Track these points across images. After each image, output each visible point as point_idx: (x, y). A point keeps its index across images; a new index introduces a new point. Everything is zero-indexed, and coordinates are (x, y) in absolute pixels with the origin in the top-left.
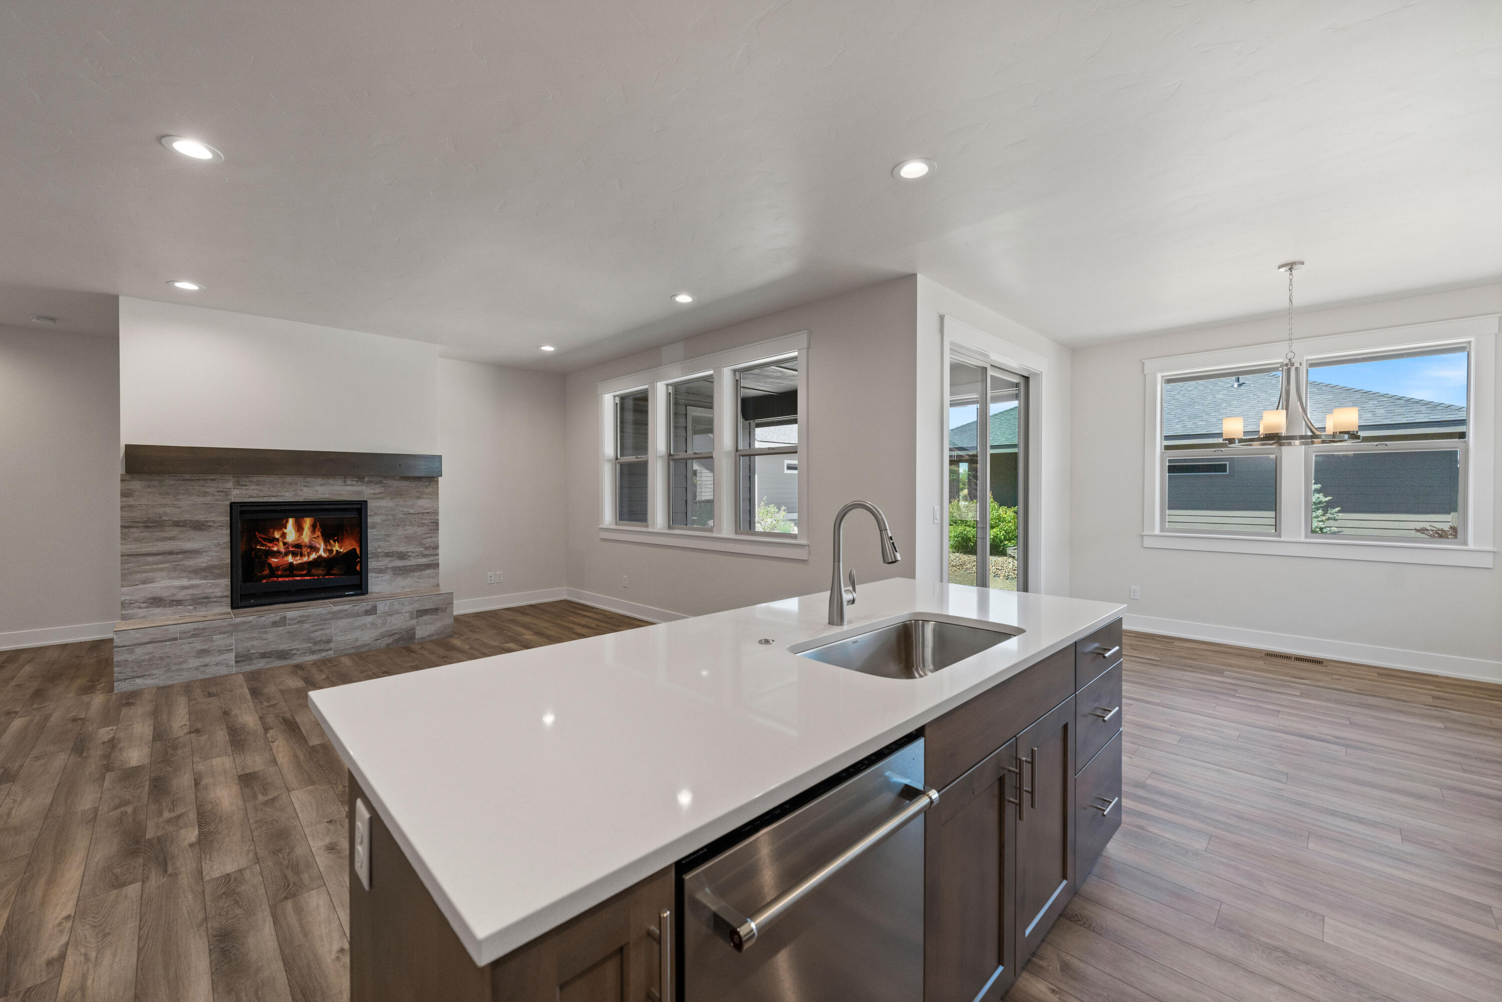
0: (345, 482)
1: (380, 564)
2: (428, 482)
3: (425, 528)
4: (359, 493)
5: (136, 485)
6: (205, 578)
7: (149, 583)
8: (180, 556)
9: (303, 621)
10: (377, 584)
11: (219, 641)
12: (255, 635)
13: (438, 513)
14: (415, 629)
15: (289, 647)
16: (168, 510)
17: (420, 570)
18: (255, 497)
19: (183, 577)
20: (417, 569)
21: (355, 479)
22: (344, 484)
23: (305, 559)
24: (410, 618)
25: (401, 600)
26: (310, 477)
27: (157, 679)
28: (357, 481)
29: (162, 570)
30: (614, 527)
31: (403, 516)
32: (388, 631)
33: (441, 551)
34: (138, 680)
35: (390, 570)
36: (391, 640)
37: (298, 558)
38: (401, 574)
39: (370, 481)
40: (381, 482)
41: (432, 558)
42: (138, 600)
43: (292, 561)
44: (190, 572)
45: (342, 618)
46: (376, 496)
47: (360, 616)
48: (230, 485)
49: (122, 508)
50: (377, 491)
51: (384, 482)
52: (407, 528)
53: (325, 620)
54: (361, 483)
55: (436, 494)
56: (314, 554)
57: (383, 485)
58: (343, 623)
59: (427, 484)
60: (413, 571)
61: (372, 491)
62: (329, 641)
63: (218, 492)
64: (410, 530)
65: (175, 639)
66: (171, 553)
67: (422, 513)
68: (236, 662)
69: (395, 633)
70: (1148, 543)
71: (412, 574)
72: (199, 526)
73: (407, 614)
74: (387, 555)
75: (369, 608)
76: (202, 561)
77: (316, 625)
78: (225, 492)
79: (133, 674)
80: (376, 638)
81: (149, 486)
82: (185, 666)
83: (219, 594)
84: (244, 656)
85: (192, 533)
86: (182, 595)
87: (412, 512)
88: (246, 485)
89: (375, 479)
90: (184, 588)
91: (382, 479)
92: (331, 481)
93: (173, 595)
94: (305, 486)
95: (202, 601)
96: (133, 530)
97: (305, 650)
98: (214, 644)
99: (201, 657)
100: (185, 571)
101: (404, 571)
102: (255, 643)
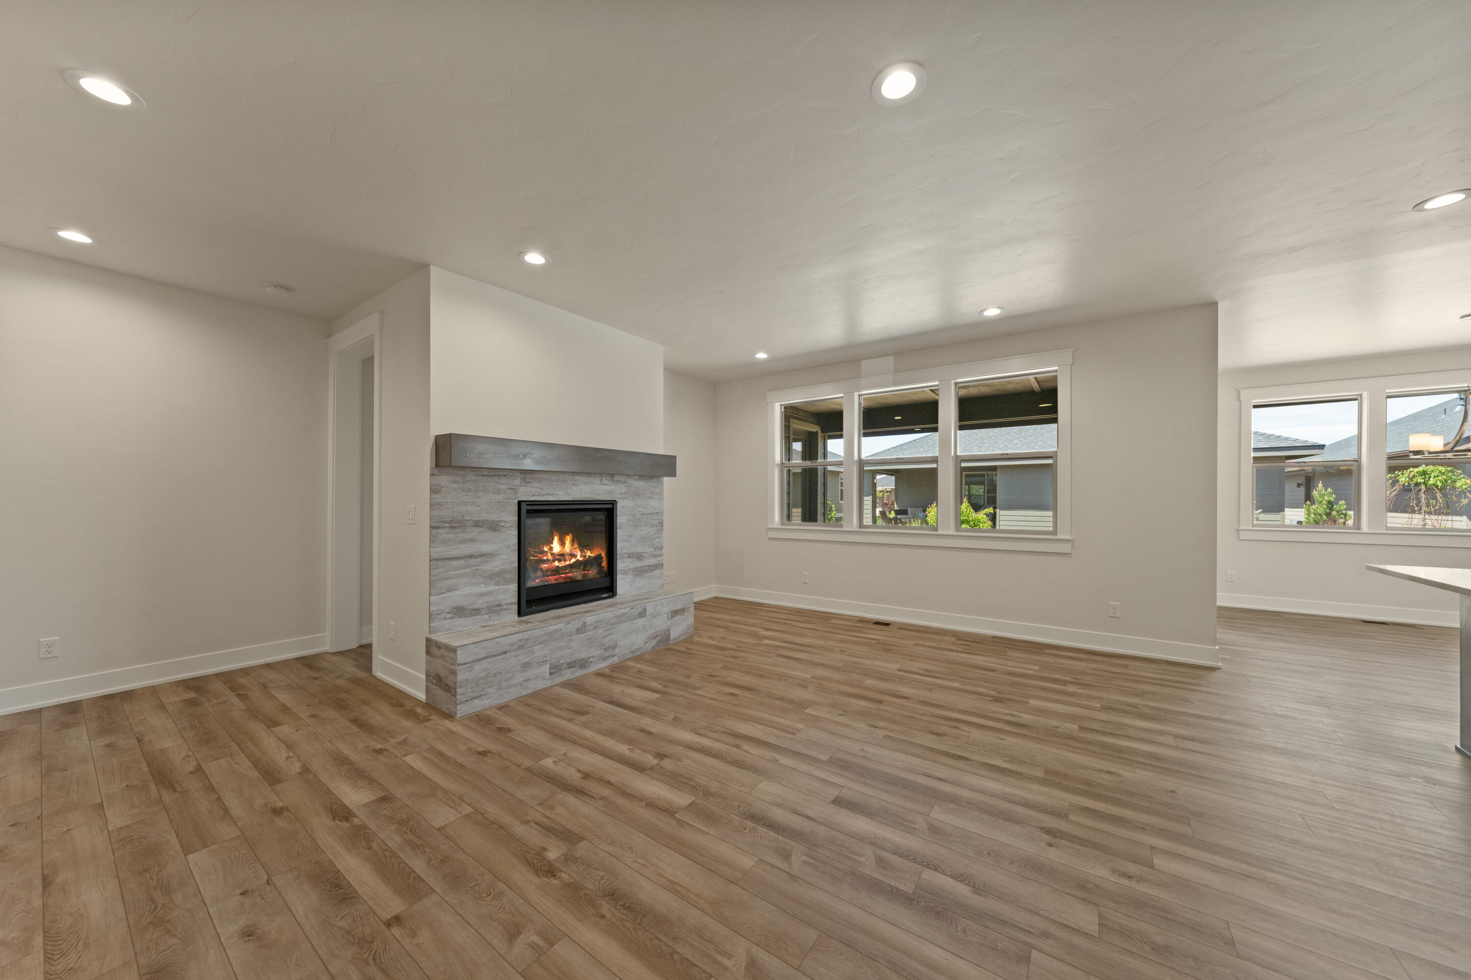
0: (601, 481)
1: (625, 565)
2: (656, 482)
3: (654, 529)
4: (611, 493)
5: (444, 480)
6: (498, 584)
7: (453, 590)
8: (479, 560)
9: (597, 626)
10: (623, 584)
11: (539, 652)
12: (564, 644)
13: (663, 513)
14: (670, 630)
15: (587, 655)
16: (469, 508)
17: (651, 571)
18: (537, 496)
19: (480, 583)
20: (649, 570)
21: (608, 478)
22: (600, 483)
23: (568, 563)
24: (667, 619)
25: (661, 602)
26: (578, 475)
27: (491, 699)
28: (609, 480)
29: (464, 575)
30: (780, 527)
31: (640, 516)
32: (653, 634)
33: (664, 551)
34: (476, 701)
35: (631, 571)
36: (654, 642)
37: (563, 562)
38: (639, 575)
39: (618, 481)
40: (625, 482)
41: (659, 559)
42: (444, 610)
43: (558, 565)
44: (486, 577)
45: (624, 622)
46: (623, 496)
47: (635, 619)
48: (519, 482)
49: (431, 505)
50: (624, 491)
51: (628, 481)
52: (643, 528)
53: (612, 624)
54: (613, 483)
55: (661, 495)
56: (574, 559)
57: (627, 484)
58: (624, 626)
59: (656, 484)
60: (646, 572)
61: (620, 491)
62: (615, 647)
63: (509, 489)
64: (645, 531)
65: (505, 652)
66: (471, 557)
67: (653, 513)
68: (551, 674)
69: (657, 636)
70: (1243, 535)
71: (646, 575)
72: (494, 527)
73: (665, 615)
74: (630, 556)
75: (641, 610)
76: (495, 565)
77: (606, 630)
78: (514, 490)
79: (472, 695)
80: (645, 641)
81: (454, 482)
82: (512, 682)
83: (509, 601)
84: (556, 667)
85: (489, 535)
86: (480, 603)
87: (646, 512)
88: (530, 483)
89: (622, 478)
90: (482, 595)
91: (626, 479)
92: (592, 479)
93: (473, 604)
94: (574, 485)
95: (496, 609)
96: (442, 531)
97: (599, 657)
98: (534, 656)
99: (524, 671)
100: (482, 576)
101: (641, 571)
102: (564, 652)
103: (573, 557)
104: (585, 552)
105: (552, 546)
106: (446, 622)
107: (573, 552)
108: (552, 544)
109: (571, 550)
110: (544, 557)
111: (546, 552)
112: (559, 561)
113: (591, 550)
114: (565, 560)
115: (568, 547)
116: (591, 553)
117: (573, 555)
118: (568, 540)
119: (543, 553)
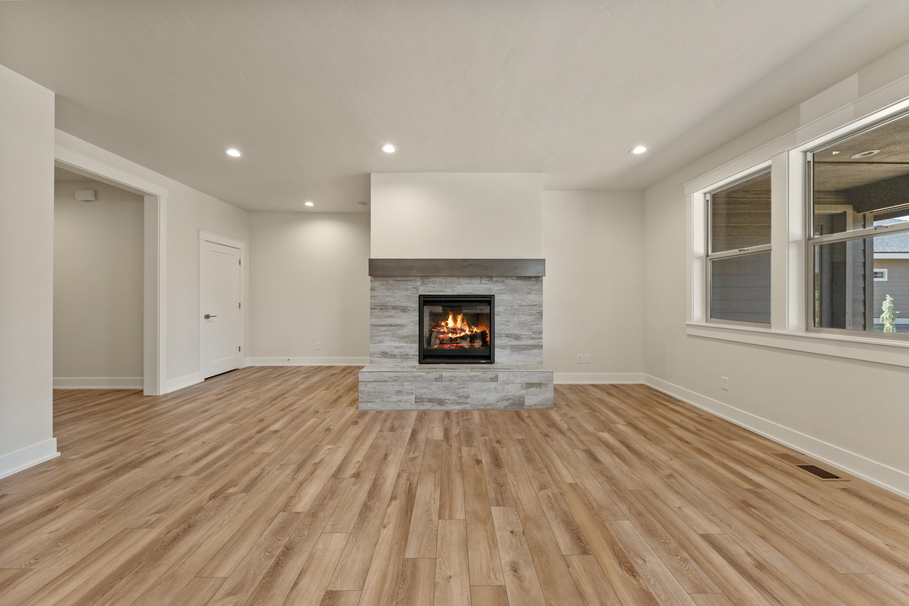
0: (481, 282)
1: (502, 342)
2: (535, 281)
3: (533, 317)
4: (489, 289)
5: (377, 284)
6: (406, 342)
7: (381, 343)
8: (395, 328)
9: (452, 380)
10: (500, 355)
11: (408, 386)
12: (425, 385)
13: (542, 305)
14: (524, 398)
15: (444, 397)
16: (390, 299)
17: (529, 349)
18: (431, 292)
19: (396, 341)
20: (527, 348)
21: (487, 280)
23: (458, 335)
24: (521, 388)
25: (515, 373)
26: (461, 278)
27: (377, 405)
28: (488, 281)
29: (387, 335)
30: (704, 324)
31: (517, 307)
32: (505, 396)
33: (544, 335)
34: (369, 404)
35: (509, 347)
36: (507, 404)
37: (455, 335)
38: (517, 351)
39: (496, 281)
40: (503, 282)
41: (538, 341)
42: (376, 352)
43: (451, 336)
44: (400, 338)
45: (475, 381)
46: (500, 292)
47: (487, 382)
48: (419, 283)
49: (371, 297)
50: (501, 288)
51: (506, 281)
52: (520, 316)
53: (465, 381)
54: (491, 282)
55: (541, 290)
56: (463, 333)
57: (505, 283)
58: (476, 385)
59: (535, 282)
60: (524, 349)
61: (497, 288)
62: (467, 397)
63: (413, 288)
64: (523, 318)
65: (386, 381)
66: (391, 325)
67: (531, 305)
68: (416, 402)
69: (510, 399)
71: (523, 352)
72: (404, 310)
73: (519, 385)
74: (507, 336)
75: (493, 376)
76: (405, 332)
77: (460, 384)
78: (417, 289)
79: (366, 400)
80: (497, 400)
81: (382, 285)
82: (390, 399)
83: (413, 353)
84: (419, 399)
85: (401, 314)
86: (396, 352)
87: (524, 304)
88: (427, 284)
89: (500, 279)
90: (397, 347)
91: (504, 279)
92: (473, 281)
93: (392, 352)
94: (458, 284)
95: (405, 357)
96: (375, 311)
97: (453, 401)
98: (405, 388)
99: (398, 395)
100: (397, 337)
101: (518, 349)
102: (425, 391)
104: (472, 328)
106: (378, 359)
107: (462, 328)
108: (448, 321)
110: (441, 330)
111: (444, 326)
112: (453, 333)
113: (477, 328)
114: (456, 333)
115: (459, 323)
116: (477, 330)
117: (463, 330)
118: (459, 319)
119: (441, 326)
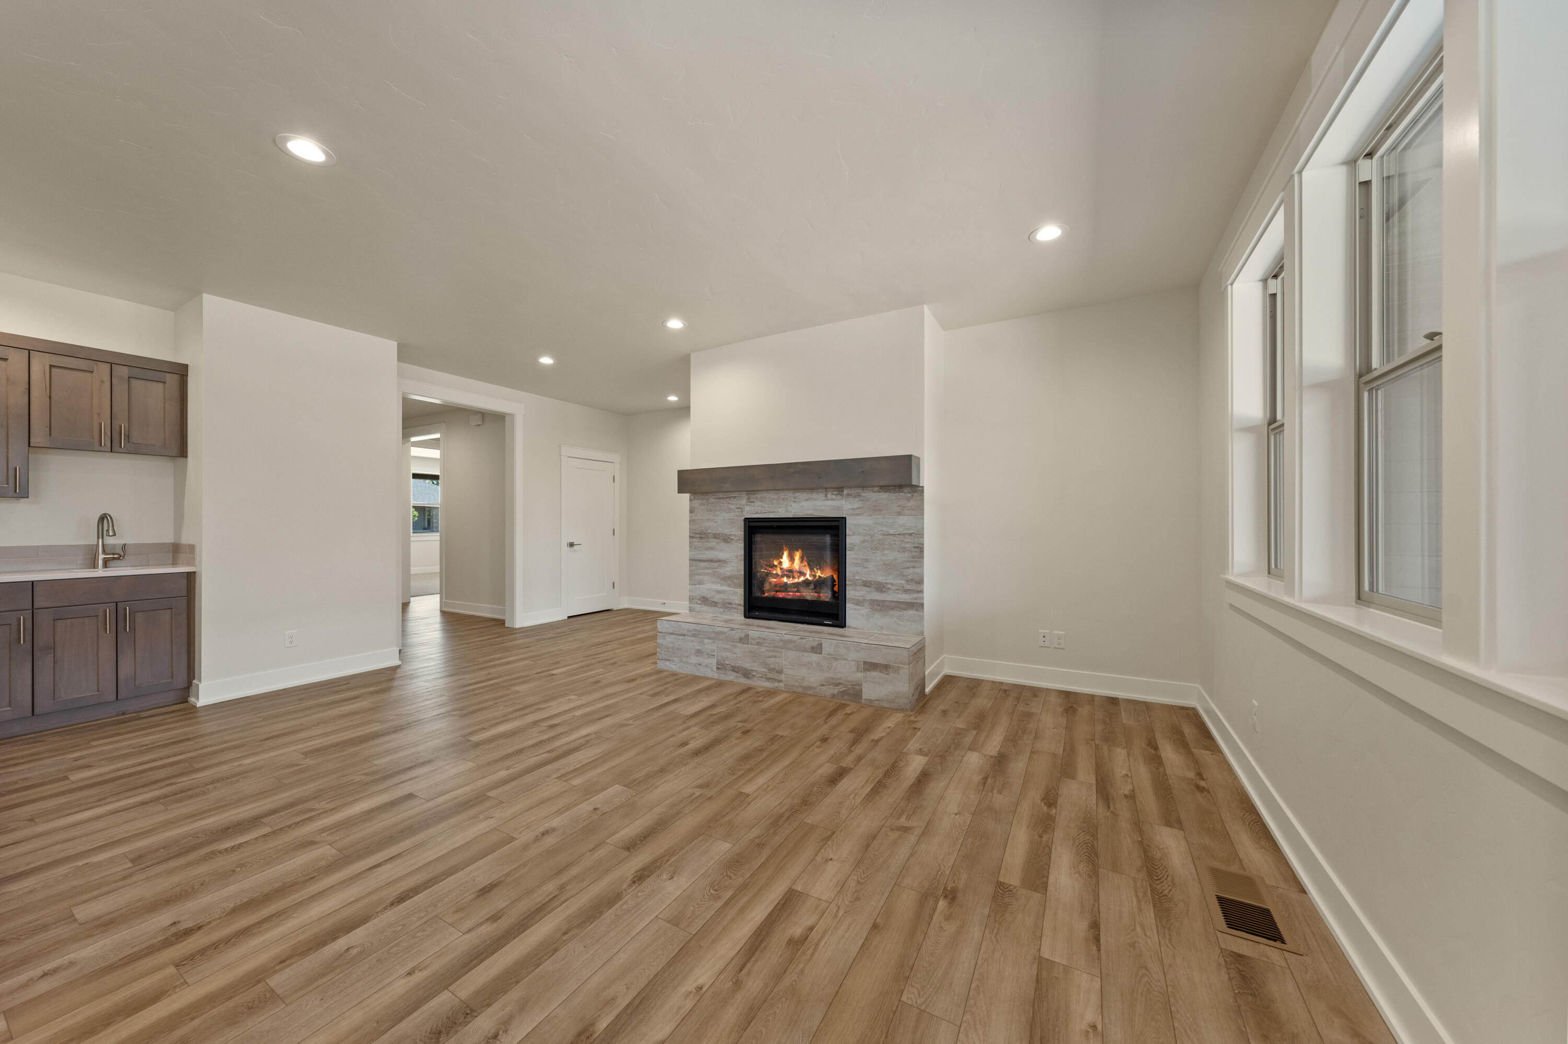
0: (826, 496)
1: (857, 594)
2: (910, 493)
3: (906, 554)
4: (838, 508)
5: (697, 503)
6: (729, 586)
7: (702, 584)
8: (717, 564)
9: (761, 643)
10: (853, 614)
11: (708, 645)
12: (728, 647)
13: (923, 534)
14: (861, 685)
15: (751, 667)
16: (710, 524)
17: (901, 609)
18: (760, 513)
19: (717, 582)
20: (897, 607)
21: (835, 493)
22: (825, 499)
23: (796, 580)
24: (856, 669)
25: (846, 644)
26: (798, 492)
28: (837, 495)
29: (708, 574)
31: (881, 537)
32: (833, 679)
34: (667, 663)
35: (868, 603)
36: (835, 691)
37: (791, 579)
38: (881, 610)
39: (849, 494)
40: (859, 495)
41: (915, 595)
42: (697, 597)
43: (787, 581)
44: (721, 579)
45: (791, 649)
46: (855, 512)
48: (744, 502)
49: (690, 521)
50: (856, 505)
51: (863, 494)
52: (886, 552)
53: (777, 647)
54: (841, 497)
55: (920, 509)
57: (862, 498)
58: (792, 654)
59: (909, 495)
60: (893, 609)
61: (850, 506)
62: (780, 672)
63: (737, 508)
64: (890, 556)
65: (684, 635)
66: (712, 561)
67: (904, 534)
68: (717, 668)
69: (839, 684)
71: (891, 612)
72: (727, 539)
73: (853, 663)
74: (866, 584)
75: (815, 644)
76: (728, 570)
77: (771, 651)
78: (741, 509)
79: (664, 656)
80: (821, 683)
81: (702, 504)
82: (689, 660)
83: (737, 602)
84: (722, 664)
85: (723, 545)
86: (718, 598)
87: (892, 532)
88: (754, 502)
89: (853, 491)
90: (719, 592)
91: (861, 491)
92: (815, 495)
93: (713, 597)
94: (794, 502)
95: (727, 606)
96: (695, 540)
97: (762, 674)
98: (705, 647)
99: (697, 656)
100: (719, 578)
101: (883, 606)
102: (728, 654)
103: (802, 576)
104: (814, 572)
105: (782, 560)
106: (697, 606)
107: (802, 570)
108: (782, 558)
109: (800, 568)
111: (776, 566)
112: (788, 577)
113: (821, 569)
114: (794, 578)
115: (797, 563)
117: (802, 573)
118: (797, 556)
119: (773, 567)
